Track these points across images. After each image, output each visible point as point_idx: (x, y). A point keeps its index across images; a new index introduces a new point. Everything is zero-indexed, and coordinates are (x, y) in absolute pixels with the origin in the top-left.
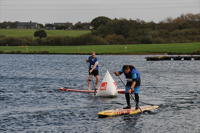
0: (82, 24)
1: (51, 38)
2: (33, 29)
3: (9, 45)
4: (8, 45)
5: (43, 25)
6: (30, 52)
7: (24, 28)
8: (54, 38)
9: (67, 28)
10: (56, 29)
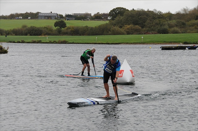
0: (100, 15)
1: (70, 28)
2: (53, 19)
3: (31, 35)
4: (29, 34)
5: (63, 16)
6: (50, 41)
7: (45, 18)
8: (73, 28)
9: (86, 19)
10: (75, 19)
